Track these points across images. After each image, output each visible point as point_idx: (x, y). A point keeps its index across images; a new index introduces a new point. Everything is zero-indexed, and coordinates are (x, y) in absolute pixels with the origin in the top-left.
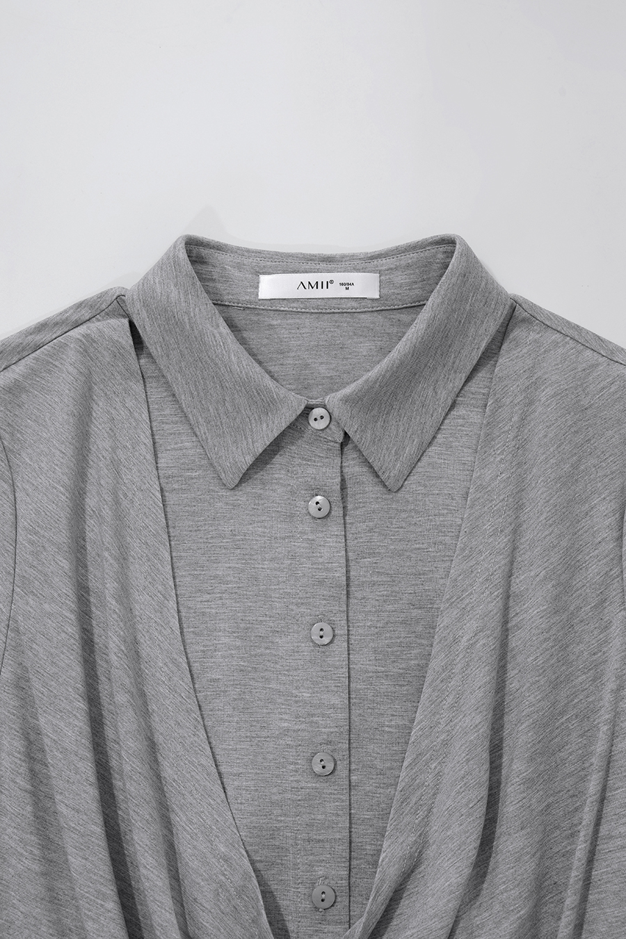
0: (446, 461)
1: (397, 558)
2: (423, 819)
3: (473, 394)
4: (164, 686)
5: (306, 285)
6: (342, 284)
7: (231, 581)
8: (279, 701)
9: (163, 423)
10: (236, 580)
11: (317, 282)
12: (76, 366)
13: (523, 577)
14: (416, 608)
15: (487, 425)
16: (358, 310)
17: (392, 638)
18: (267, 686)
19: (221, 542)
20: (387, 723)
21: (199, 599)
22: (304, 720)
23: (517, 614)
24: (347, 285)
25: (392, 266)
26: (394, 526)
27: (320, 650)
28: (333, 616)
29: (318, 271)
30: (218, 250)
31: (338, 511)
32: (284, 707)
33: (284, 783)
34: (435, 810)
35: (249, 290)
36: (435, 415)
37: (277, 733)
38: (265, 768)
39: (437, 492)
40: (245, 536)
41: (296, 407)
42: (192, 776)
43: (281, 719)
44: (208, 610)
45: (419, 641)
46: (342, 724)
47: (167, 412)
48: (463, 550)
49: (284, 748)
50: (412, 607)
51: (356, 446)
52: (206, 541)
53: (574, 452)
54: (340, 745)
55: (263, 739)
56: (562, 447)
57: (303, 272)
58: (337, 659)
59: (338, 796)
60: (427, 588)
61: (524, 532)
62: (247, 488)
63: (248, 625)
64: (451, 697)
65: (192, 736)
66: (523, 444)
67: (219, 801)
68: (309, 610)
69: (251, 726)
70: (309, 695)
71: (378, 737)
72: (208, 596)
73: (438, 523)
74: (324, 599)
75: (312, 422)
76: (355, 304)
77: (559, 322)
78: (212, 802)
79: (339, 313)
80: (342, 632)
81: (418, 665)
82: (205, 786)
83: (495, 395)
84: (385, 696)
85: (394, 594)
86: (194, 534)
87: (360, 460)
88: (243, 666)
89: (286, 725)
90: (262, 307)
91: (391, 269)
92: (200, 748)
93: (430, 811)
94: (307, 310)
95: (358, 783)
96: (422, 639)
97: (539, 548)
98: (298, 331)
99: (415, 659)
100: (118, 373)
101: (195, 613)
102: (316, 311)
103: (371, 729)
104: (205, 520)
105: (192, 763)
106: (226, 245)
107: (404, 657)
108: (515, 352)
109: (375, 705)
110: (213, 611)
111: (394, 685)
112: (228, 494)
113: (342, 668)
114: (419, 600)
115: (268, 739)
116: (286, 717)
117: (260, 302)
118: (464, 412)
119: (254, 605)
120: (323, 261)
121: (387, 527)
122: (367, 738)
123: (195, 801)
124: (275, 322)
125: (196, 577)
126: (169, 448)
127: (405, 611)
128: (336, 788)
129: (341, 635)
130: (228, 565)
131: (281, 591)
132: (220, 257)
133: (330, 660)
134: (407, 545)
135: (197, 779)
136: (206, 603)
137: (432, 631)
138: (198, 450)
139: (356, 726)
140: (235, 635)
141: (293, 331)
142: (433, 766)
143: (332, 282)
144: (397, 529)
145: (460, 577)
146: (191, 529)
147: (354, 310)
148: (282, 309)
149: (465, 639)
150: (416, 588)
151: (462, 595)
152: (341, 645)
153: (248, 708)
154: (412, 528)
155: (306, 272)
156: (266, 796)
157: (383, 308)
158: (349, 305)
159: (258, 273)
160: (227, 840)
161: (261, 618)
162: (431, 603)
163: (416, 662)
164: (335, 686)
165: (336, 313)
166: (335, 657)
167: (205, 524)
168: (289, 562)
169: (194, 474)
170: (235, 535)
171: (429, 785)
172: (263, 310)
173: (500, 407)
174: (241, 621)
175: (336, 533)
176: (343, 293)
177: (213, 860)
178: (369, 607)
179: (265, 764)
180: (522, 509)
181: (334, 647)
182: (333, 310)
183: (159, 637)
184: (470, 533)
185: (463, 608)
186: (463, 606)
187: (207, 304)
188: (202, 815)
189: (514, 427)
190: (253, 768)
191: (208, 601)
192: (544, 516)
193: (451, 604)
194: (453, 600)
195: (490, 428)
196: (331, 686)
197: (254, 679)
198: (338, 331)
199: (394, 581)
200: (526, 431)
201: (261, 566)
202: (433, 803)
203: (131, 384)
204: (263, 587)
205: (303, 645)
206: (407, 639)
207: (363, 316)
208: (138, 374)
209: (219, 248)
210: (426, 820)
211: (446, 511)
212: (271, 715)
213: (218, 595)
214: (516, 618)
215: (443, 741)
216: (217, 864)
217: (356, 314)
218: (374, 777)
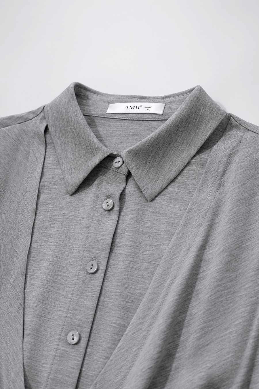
0: (181, 191)
1: (143, 235)
2: (120, 380)
3: (201, 158)
4: (10, 284)
5: (129, 107)
6: (146, 108)
7: (57, 237)
8: (62, 300)
9: (48, 163)
10: (60, 236)
11: (134, 106)
12: (17, 136)
13: (211, 251)
14: (146, 263)
15: (205, 173)
16: (151, 119)
17: (128, 275)
18: (58, 292)
19: (58, 218)
20: (114, 322)
21: (40, 244)
22: (70, 312)
23: (204, 271)
24: (148, 108)
25: (172, 101)
26: (145, 219)
27: (89, 276)
28: (101, 260)
29: (136, 102)
30: (94, 93)
31: (117, 208)
32: (63, 304)
33: (52, 346)
34: (128, 377)
35: (103, 110)
36: (178, 166)
37: (56, 317)
38: (44, 335)
39: (173, 206)
40: (70, 216)
41: (105, 153)
42: (10, 334)
43: (60, 310)
44: (43, 250)
45: (144, 280)
46: (89, 317)
47: (51, 159)
48: (178, 234)
49: (57, 326)
50: (144, 262)
51: (134, 179)
52: (51, 217)
53: (253, 188)
54: (86, 329)
55: (47, 319)
56: (245, 185)
57: (129, 102)
58: (97, 282)
59: (77, 358)
60: (155, 253)
61: (216, 228)
62: (78, 196)
63: (58, 259)
64: (154, 311)
65: (16, 312)
66: (224, 183)
67: (18, 348)
68: (89, 255)
69: (43, 310)
70: (77, 299)
71: (108, 329)
72: (44, 243)
73: (170, 221)
74: (98, 250)
75: (114, 163)
76: (150, 117)
77: (255, 127)
78: (15, 349)
79: (142, 120)
80: (103, 268)
81: (140, 293)
82: (14, 340)
83: (212, 158)
84: (117, 306)
85: (135, 253)
86: (46, 213)
87: (135, 185)
88: (49, 279)
89: (61, 313)
90: (107, 117)
91: (171, 102)
92: (18, 319)
93: (125, 376)
94: (127, 119)
95: (91, 353)
96: (146, 279)
97: (222, 235)
98: (121, 128)
99: (139, 290)
100: (36, 141)
101: (36, 250)
102: (131, 119)
103: (105, 324)
104: (54, 207)
105: (12, 326)
106: (98, 92)
107: (133, 287)
108: (228, 141)
109: (111, 311)
110: (45, 251)
111: (123, 301)
112: (68, 197)
113: (98, 287)
114: (149, 258)
115: (50, 320)
116: (62, 309)
117: (107, 115)
118: (195, 168)
119: (65, 250)
120: (140, 98)
121: (141, 219)
122: (102, 329)
123: (7, 347)
124: (111, 124)
125: (41, 233)
126: (47, 174)
127: (140, 263)
128: (77, 353)
129: (102, 270)
130: (57, 229)
131: (78, 244)
132: (95, 96)
133: (92, 282)
134: (150, 230)
135: (11, 335)
136: (42, 247)
137: (152, 276)
138: (60, 176)
139: (98, 321)
140: (50, 263)
141: (119, 128)
142: (134, 350)
143: (141, 106)
144: (146, 221)
145: (174, 248)
146: (45, 211)
147: (149, 119)
148: (116, 118)
149: (169, 280)
150: (149, 252)
151: (173, 257)
152: (101, 274)
153: (44, 301)
154: (155, 222)
155: (130, 102)
156: (40, 350)
157: (164, 119)
158: (147, 117)
159: (109, 103)
160: (16, 370)
161: (66, 257)
162: (155, 261)
163: (139, 291)
164: (92, 296)
165: (141, 120)
166: (96, 281)
167: (53, 209)
168: (86, 229)
169: (55, 187)
170: (65, 216)
171: (129, 361)
172: (107, 118)
173: (213, 163)
174: (55, 257)
175: (113, 219)
176: (146, 111)
177: (7, 381)
178: (121, 258)
179: (44, 333)
180: (218, 216)
181: (97, 275)
182: (139, 119)
183: (16, 261)
184: (184, 226)
185: (172, 264)
186: (172, 263)
187: (76, 107)
188: (8, 355)
189: (220, 174)
190: (37, 333)
191: (44, 246)
192: (228, 218)
193: (166, 261)
194: (167, 259)
195: (207, 174)
196: (89, 296)
197: (52, 286)
198: (140, 129)
199: (138, 247)
200: (226, 177)
201: (73, 232)
202: (128, 372)
203: (41, 147)
204: (71, 242)
205: (81, 272)
206: (137, 278)
207: (153, 122)
208: (44, 143)
209: (95, 92)
210: (121, 381)
211: (176, 216)
212: (56, 307)
213: (49, 243)
214: (203, 273)
215: (144, 336)
216: (8, 383)
217: (150, 121)
218: (100, 352)
